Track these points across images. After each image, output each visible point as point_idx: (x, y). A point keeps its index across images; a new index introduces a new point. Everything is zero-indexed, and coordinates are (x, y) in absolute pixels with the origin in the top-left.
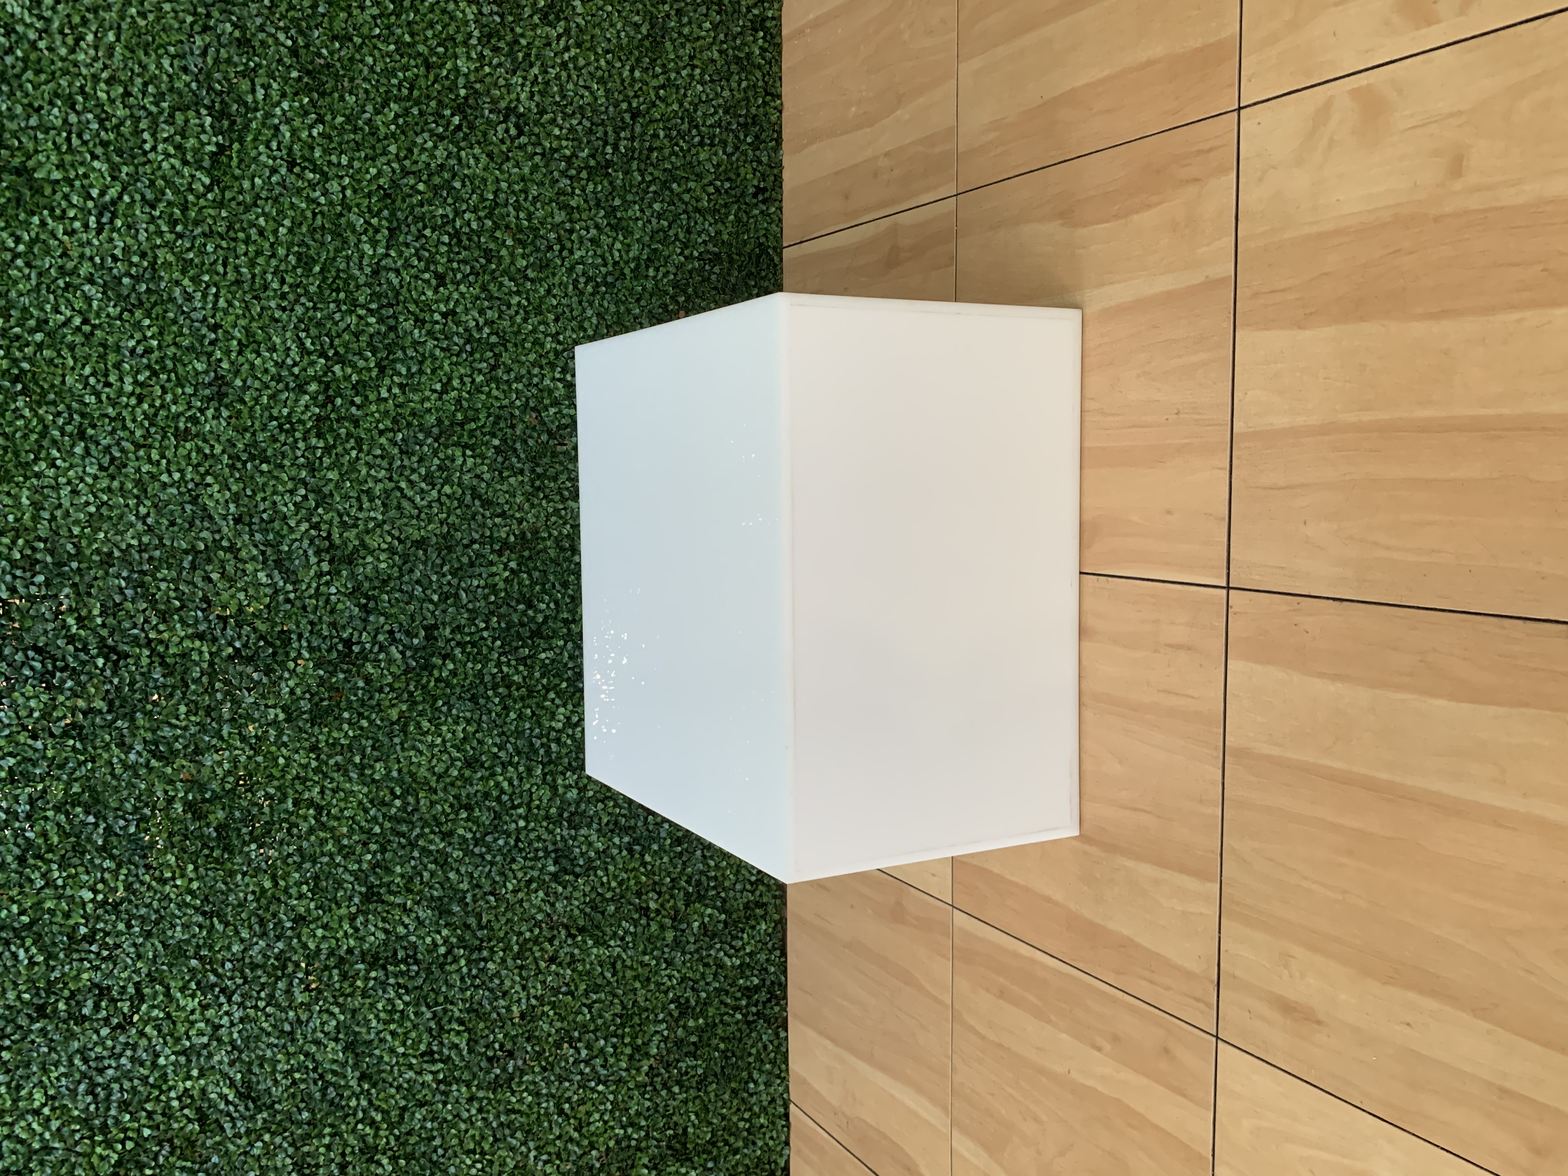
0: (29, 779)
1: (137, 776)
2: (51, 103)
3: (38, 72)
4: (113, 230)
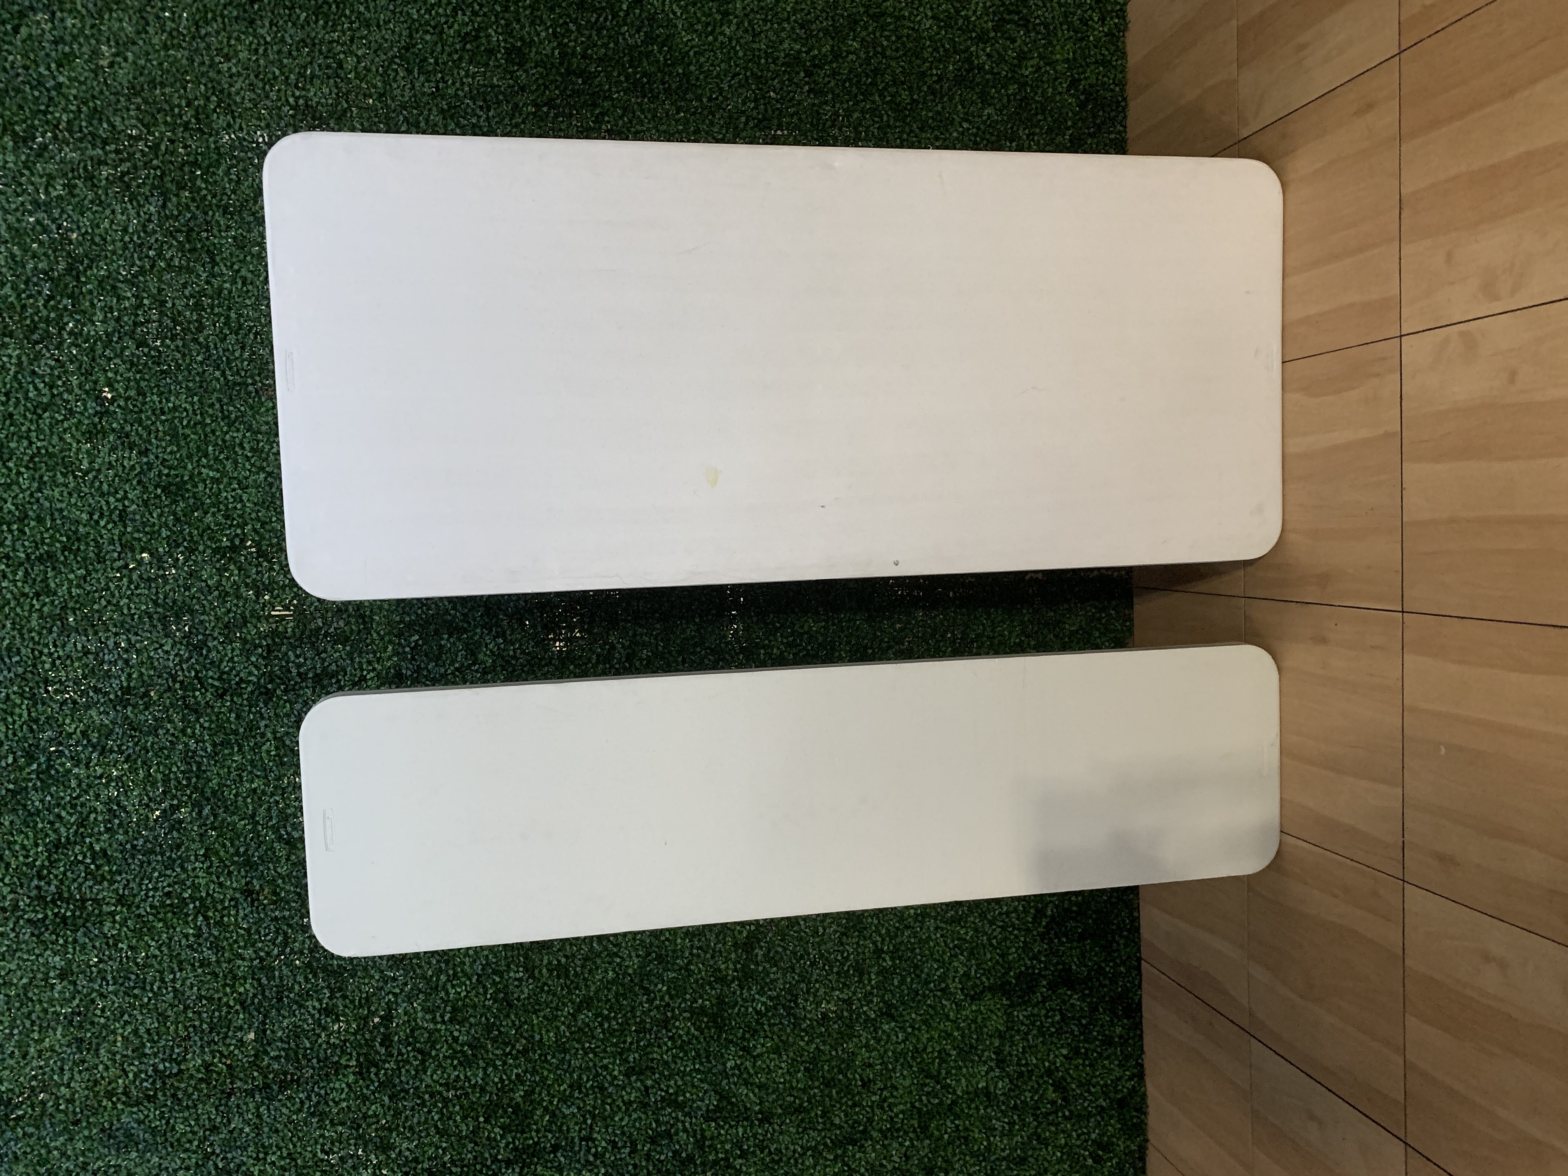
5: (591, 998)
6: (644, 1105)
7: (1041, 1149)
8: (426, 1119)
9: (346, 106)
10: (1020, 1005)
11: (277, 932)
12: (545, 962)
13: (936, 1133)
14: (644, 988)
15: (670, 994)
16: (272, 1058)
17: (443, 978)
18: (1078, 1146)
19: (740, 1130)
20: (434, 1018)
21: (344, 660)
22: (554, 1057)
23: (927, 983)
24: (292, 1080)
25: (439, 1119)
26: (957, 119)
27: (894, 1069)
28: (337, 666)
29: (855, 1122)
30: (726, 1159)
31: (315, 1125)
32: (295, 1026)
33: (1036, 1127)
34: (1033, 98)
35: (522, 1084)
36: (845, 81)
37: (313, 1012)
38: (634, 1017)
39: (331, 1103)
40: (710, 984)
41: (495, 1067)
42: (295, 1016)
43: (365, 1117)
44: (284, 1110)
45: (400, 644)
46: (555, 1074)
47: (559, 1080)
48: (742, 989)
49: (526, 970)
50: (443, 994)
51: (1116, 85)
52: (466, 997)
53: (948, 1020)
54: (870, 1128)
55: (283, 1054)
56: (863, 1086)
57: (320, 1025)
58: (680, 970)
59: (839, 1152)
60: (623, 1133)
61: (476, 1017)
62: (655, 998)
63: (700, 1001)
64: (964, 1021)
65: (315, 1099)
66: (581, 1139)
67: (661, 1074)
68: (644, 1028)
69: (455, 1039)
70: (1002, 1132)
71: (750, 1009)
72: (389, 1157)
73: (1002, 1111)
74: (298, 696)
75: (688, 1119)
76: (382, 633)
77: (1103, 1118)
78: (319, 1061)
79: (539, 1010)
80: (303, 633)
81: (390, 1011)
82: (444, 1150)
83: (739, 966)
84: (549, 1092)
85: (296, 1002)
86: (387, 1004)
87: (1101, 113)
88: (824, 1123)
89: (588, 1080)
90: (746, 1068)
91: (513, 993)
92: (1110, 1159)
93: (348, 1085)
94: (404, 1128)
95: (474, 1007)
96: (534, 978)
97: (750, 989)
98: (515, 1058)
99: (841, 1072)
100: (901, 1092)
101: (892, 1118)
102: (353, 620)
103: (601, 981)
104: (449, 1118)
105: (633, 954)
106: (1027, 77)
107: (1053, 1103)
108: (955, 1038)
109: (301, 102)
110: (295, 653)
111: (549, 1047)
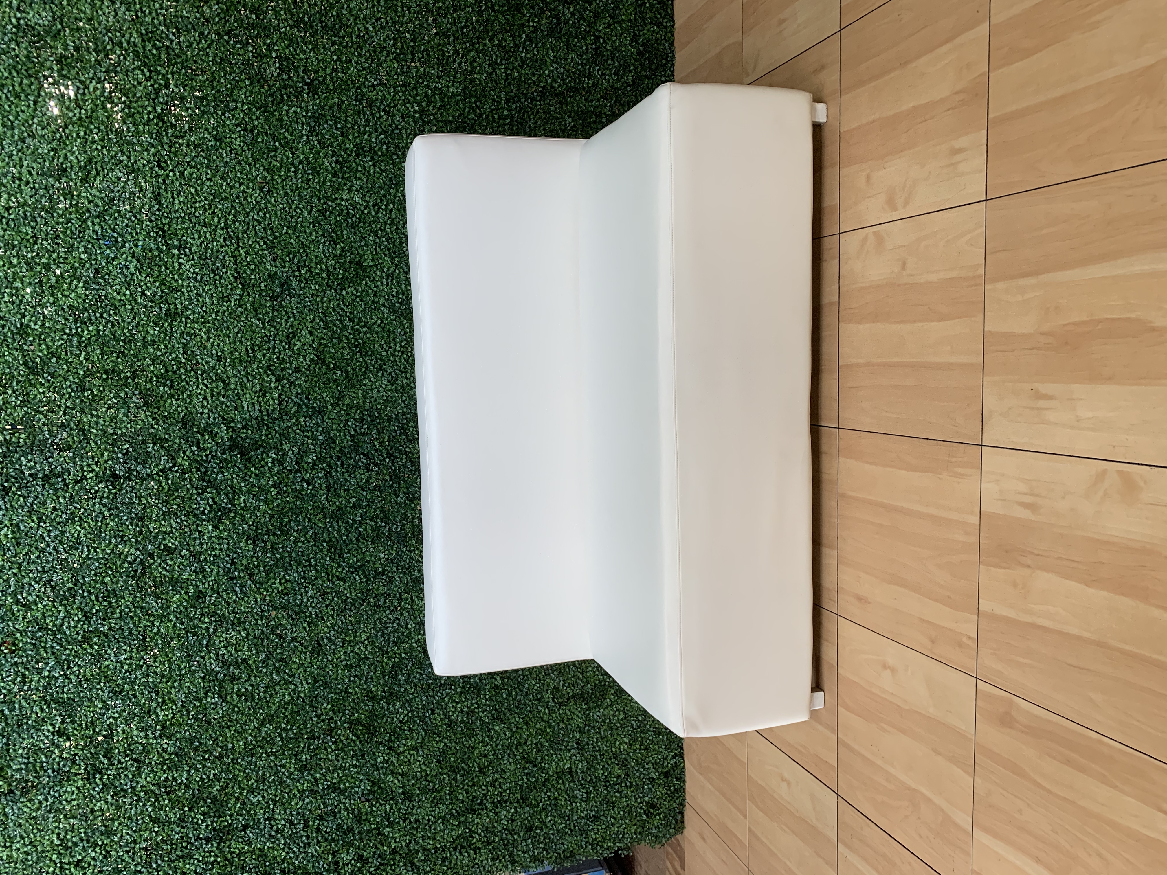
0: (360, 507)
1: (401, 507)
2: (369, 235)
3: (364, 223)
4: (392, 284)
5: (273, 716)
6: (313, 792)
7: (609, 810)
8: (142, 811)
9: (59, 26)
10: (595, 708)
11: (17, 674)
12: (236, 690)
13: (534, 802)
14: (313, 707)
15: (333, 710)
16: (14, 771)
17: (154, 704)
18: (636, 807)
19: (388, 807)
20: (147, 735)
21: (68, 464)
22: (243, 760)
23: (527, 694)
24: (33, 787)
25: (153, 810)
26: (548, 60)
27: (502, 758)
28: (62, 468)
29: (474, 797)
30: (378, 829)
31: (51, 820)
32: (33, 745)
33: (606, 795)
34: (605, 47)
35: (219, 781)
36: (463, 28)
37: (47, 734)
38: (306, 728)
39: (64, 802)
40: (363, 701)
41: (197, 770)
42: (34, 738)
43: (92, 811)
44: (25, 809)
45: (114, 451)
46: (244, 772)
47: (248, 778)
48: (389, 704)
49: (220, 696)
50: (153, 717)
51: (666, 41)
52: (173, 718)
53: (543, 720)
54: (485, 801)
55: (23, 766)
56: (481, 770)
57: (53, 744)
58: (341, 692)
59: (462, 819)
60: (298, 814)
61: (181, 733)
62: (322, 714)
63: (356, 715)
64: (554, 721)
65: (50, 800)
66: (265, 820)
67: (327, 769)
68: (314, 735)
69: (165, 751)
70: (582, 800)
71: (395, 719)
72: (112, 841)
73: (582, 785)
74: (31, 492)
75: (347, 801)
76: (99, 442)
77: (653, 786)
78: (54, 771)
79: (232, 726)
80: (33, 443)
81: (112, 732)
82: (156, 833)
83: (386, 688)
84: (239, 786)
85: (34, 727)
86: (108, 726)
87: (655, 61)
88: (451, 799)
89: (270, 776)
90: (392, 762)
91: (210, 714)
92: (659, 814)
93: (78, 788)
94: (124, 818)
95: (180, 725)
96: (227, 702)
97: (394, 705)
98: (213, 762)
99: (463, 761)
100: (508, 774)
101: (501, 793)
102: (74, 433)
103: (280, 702)
104: (161, 809)
105: (304, 682)
106: (600, 31)
107: (619, 777)
108: (548, 733)
109: (22, 22)
110: (26, 458)
111: (240, 753)
